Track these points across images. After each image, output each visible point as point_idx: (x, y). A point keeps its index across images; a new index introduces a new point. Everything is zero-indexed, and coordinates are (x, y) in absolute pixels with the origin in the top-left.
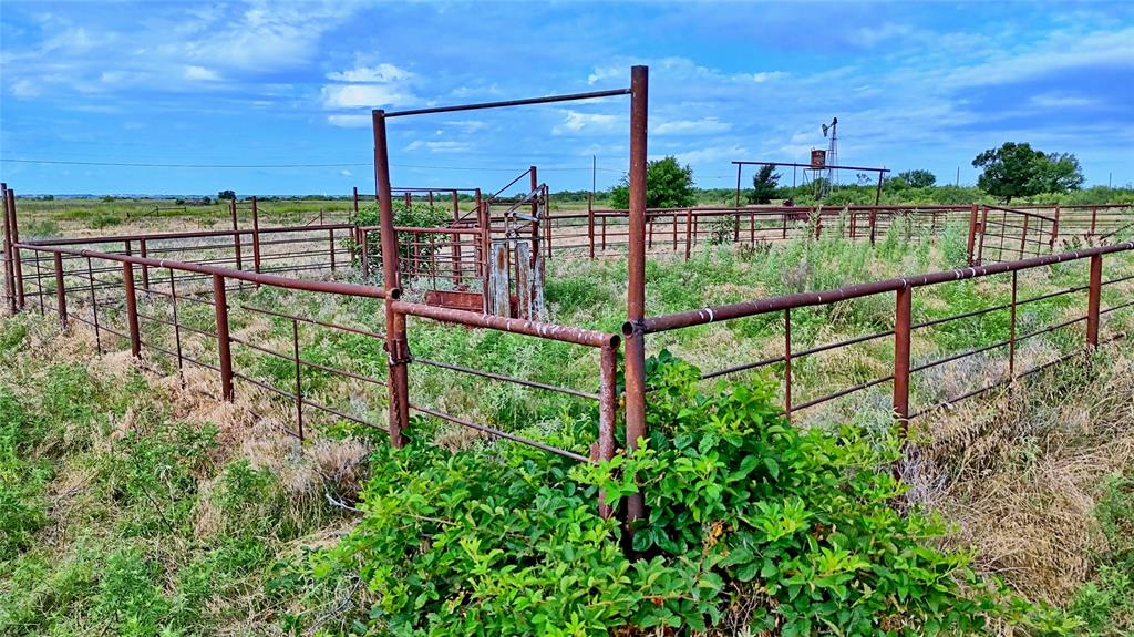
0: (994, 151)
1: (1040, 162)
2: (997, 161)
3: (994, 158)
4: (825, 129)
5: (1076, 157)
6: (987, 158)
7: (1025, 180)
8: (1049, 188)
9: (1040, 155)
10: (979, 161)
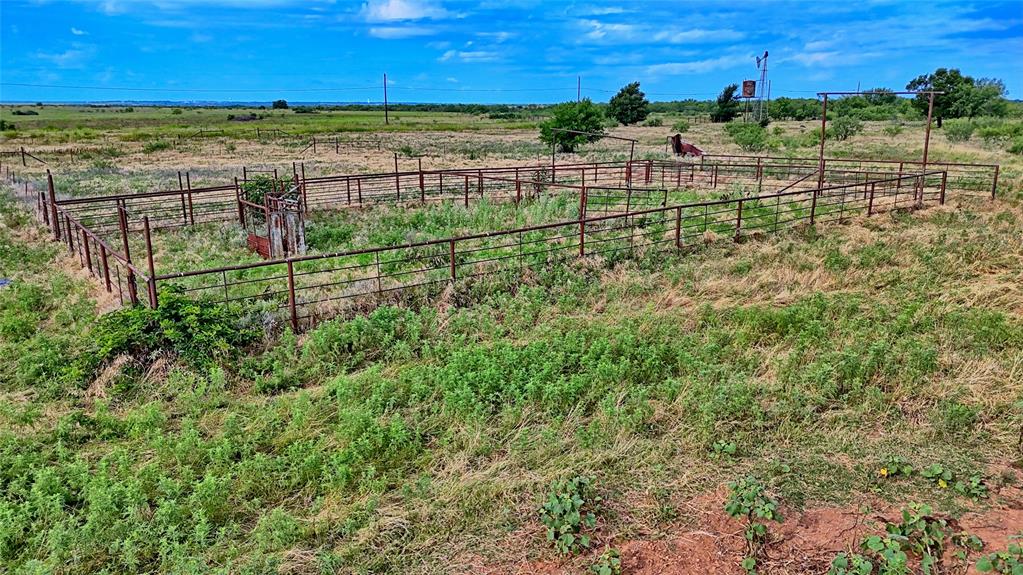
0: (926, 77)
1: (966, 87)
2: (929, 86)
3: (926, 84)
4: (759, 61)
5: (1003, 82)
6: (920, 83)
7: (950, 105)
8: (970, 112)
9: (968, 81)
10: (913, 85)
